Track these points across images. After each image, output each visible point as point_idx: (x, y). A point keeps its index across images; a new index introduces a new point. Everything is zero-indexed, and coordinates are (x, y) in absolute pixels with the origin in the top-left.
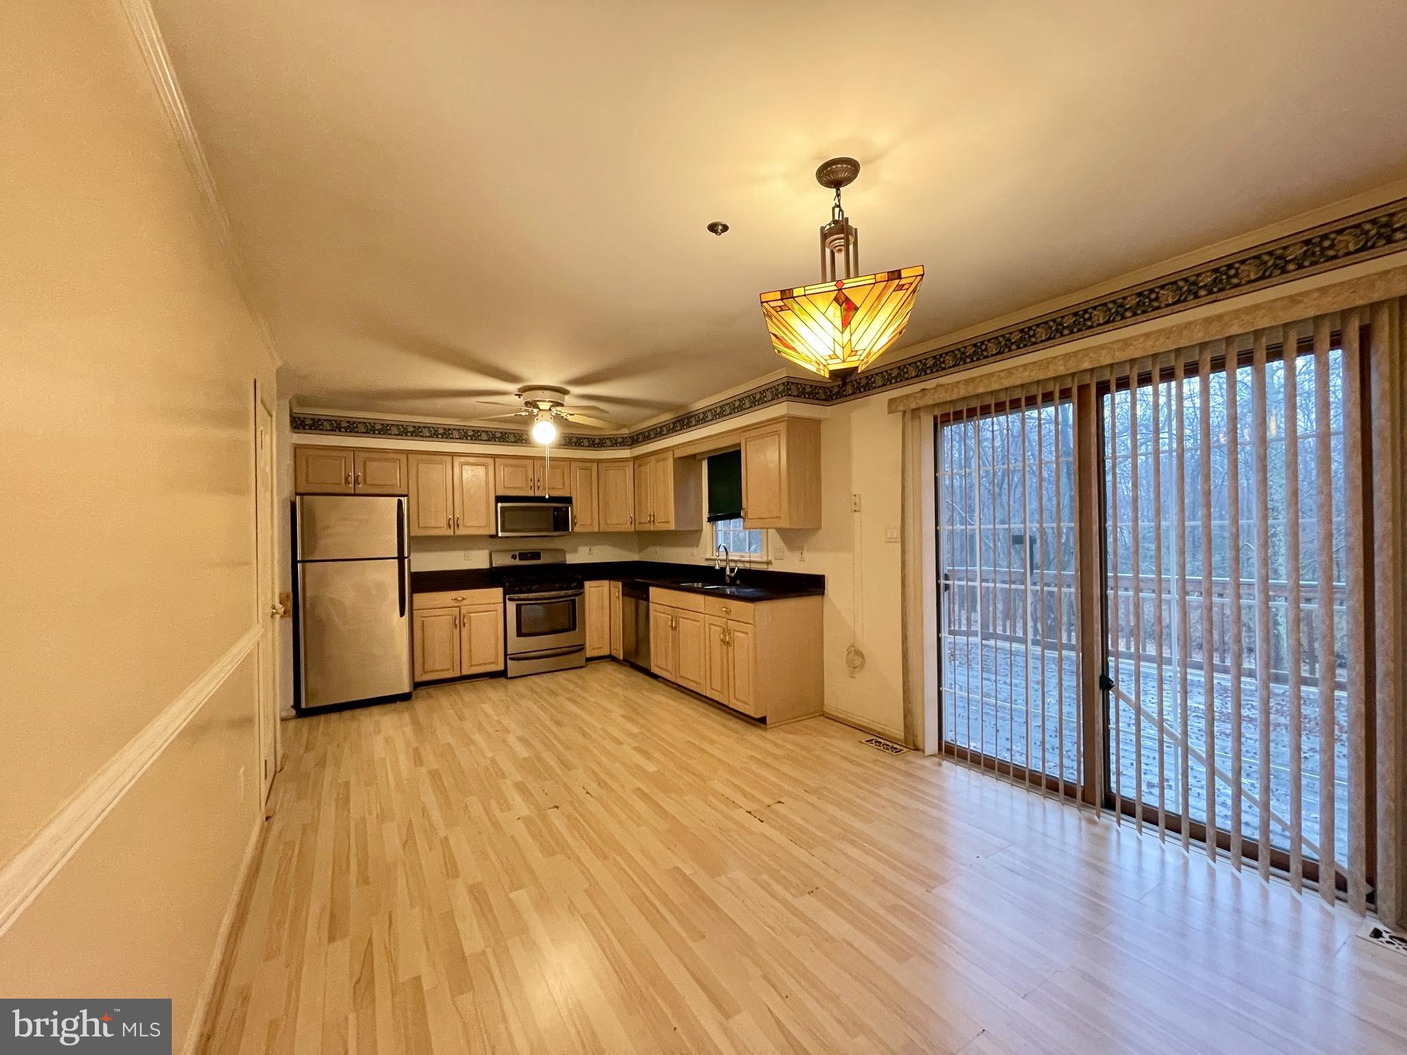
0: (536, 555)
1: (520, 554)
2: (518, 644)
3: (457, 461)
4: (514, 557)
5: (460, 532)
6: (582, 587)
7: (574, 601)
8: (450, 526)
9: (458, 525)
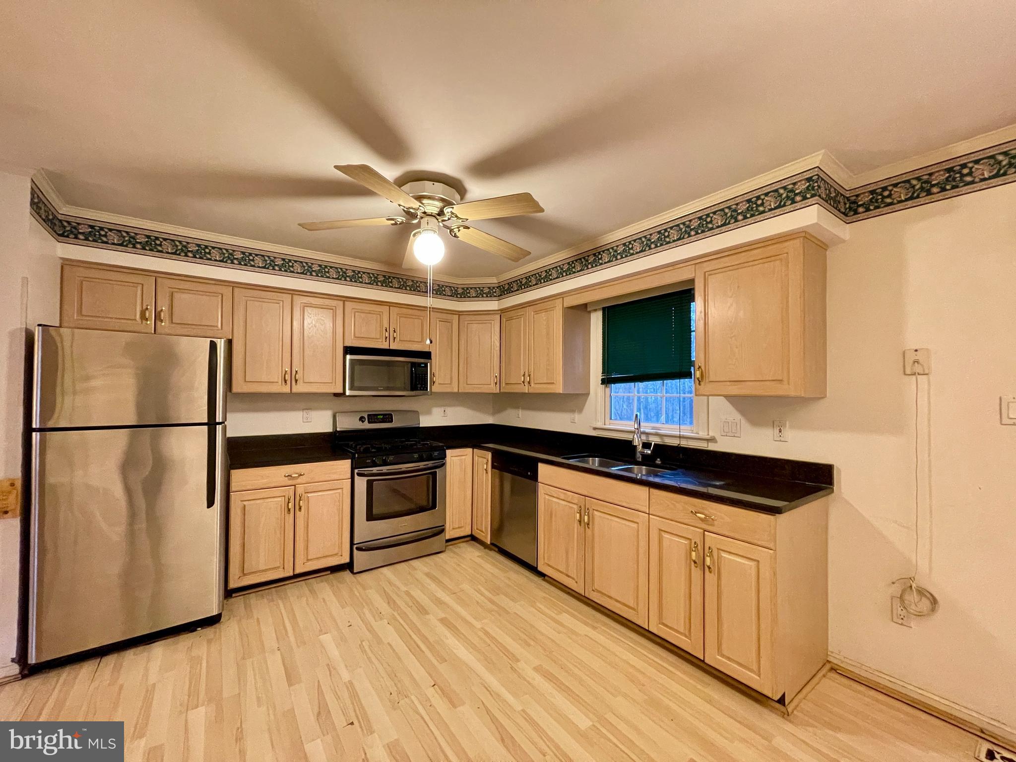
0: (388, 417)
1: (369, 415)
2: (366, 530)
3: (299, 300)
4: (362, 419)
5: (297, 389)
6: (444, 457)
7: (434, 474)
8: (286, 382)
9: (296, 381)
